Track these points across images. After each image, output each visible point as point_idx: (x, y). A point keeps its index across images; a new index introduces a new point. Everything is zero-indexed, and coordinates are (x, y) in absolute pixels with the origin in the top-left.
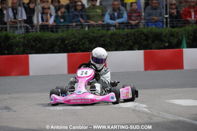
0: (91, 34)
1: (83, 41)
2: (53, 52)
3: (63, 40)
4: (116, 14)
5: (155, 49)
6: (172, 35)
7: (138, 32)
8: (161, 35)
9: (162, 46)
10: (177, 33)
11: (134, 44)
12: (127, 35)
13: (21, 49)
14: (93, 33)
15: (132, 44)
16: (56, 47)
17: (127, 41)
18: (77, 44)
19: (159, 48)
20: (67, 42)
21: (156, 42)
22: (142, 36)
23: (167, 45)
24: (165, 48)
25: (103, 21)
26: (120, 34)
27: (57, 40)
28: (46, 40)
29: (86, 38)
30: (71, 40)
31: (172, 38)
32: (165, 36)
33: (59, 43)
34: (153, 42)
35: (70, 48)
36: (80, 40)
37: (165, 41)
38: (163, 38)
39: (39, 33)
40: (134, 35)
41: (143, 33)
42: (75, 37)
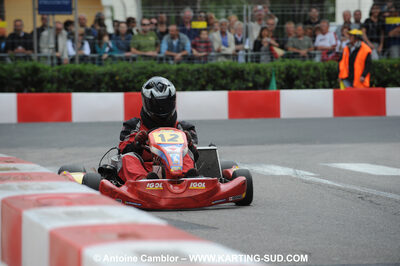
0: (150, 68)
1: (140, 78)
2: (98, 90)
3: (112, 75)
4: (175, 42)
5: (236, 89)
6: (258, 72)
7: (212, 66)
8: (242, 71)
9: (244, 86)
10: (264, 70)
11: (207, 82)
12: (198, 71)
13: (55, 86)
14: (153, 66)
15: (204, 83)
16: (103, 85)
17: (199, 79)
18: (132, 81)
19: (240, 89)
20: (117, 78)
21: (236, 81)
22: (218, 72)
23: (251, 85)
24: (248, 88)
25: (159, 52)
26: (188, 70)
27: (104, 75)
28: (88, 75)
29: (143, 73)
30: (124, 76)
31: (257, 76)
32: (248, 73)
33: (107, 79)
34: (233, 81)
35: (121, 86)
36: (136, 76)
37: (248, 81)
38: (246, 76)
39: (78, 66)
40: (207, 70)
41: (218, 68)
42: (128, 72)
